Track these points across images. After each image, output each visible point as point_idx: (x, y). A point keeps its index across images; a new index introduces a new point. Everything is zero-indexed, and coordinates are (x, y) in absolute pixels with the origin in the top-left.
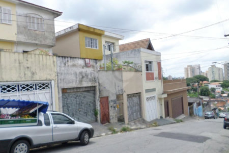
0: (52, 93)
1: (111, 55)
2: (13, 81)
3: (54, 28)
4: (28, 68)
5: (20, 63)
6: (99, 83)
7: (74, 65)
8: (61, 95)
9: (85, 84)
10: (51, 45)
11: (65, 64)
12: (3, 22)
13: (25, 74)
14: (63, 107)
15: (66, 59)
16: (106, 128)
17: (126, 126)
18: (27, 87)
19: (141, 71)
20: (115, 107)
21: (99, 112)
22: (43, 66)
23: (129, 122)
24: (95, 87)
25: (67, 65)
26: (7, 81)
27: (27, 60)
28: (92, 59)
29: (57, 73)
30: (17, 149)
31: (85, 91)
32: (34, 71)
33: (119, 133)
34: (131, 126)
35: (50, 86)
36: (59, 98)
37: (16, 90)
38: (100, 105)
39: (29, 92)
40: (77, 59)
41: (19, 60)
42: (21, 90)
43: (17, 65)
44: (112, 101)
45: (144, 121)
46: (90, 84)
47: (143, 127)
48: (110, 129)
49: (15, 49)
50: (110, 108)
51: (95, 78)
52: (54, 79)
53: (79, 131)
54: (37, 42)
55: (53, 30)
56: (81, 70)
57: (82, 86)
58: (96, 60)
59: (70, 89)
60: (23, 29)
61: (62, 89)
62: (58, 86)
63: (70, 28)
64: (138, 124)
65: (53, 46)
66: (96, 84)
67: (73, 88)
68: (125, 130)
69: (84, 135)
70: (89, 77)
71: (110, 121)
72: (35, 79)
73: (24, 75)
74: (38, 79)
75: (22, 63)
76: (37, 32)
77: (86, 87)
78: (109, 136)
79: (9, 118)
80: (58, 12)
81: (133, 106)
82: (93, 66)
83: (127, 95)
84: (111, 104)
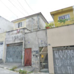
7: (12, 34)
9: (16, 42)
11: (9, 34)
20: (37, 56)
24: (22, 43)
44: (34, 51)
46: (19, 42)
50: (32, 56)
51: (22, 38)
56: (15, 35)
59: (11, 44)
70: (19, 38)
81: (66, 59)
82: (22, 32)
83: (53, 48)
84: (34, 53)
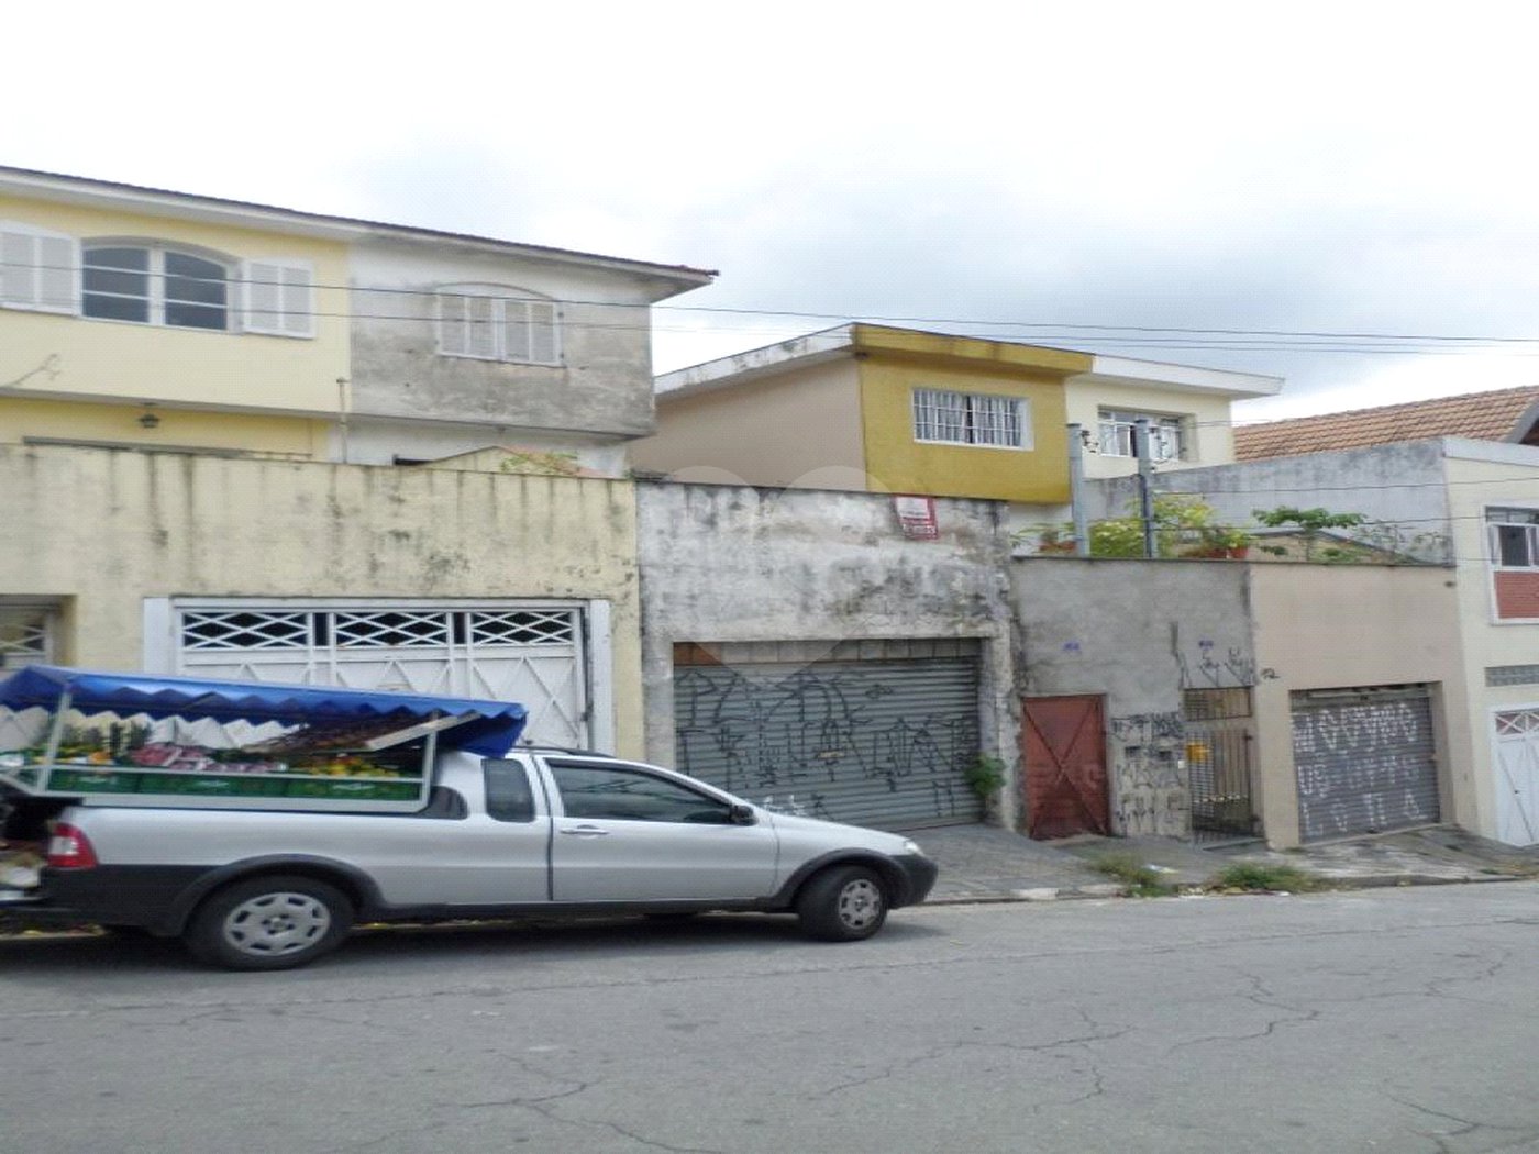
0: (587, 660)
1: (1141, 477)
2: (284, 598)
3: (647, 349)
4: (400, 535)
5: (337, 513)
6: (1016, 621)
7: (791, 529)
8: (669, 675)
9: (886, 627)
10: (621, 429)
11: (711, 522)
12: (247, 327)
13: (374, 567)
14: (681, 733)
15: (724, 499)
16: (1071, 859)
17: (1276, 859)
18: (392, 628)
19: (1449, 566)
20: (1163, 755)
21: (1008, 775)
22: (525, 527)
23: (1304, 839)
24: (976, 642)
25: (724, 525)
26: (231, 596)
27: (400, 501)
28: (955, 499)
29: (639, 566)
30: (243, 917)
31: (884, 662)
32: (445, 552)
33: (1191, 898)
34: (1330, 861)
35: (575, 627)
36: (648, 691)
37: (302, 640)
38: (1019, 738)
39: (403, 651)
40: (821, 496)
41: (332, 499)
42: (341, 639)
43: (318, 520)
44: (1139, 721)
45: (1464, 843)
47: (1455, 872)
48: (1106, 871)
49: (331, 448)
50: (1118, 759)
51: (977, 597)
52: (616, 593)
53: (790, 867)
54: (504, 418)
55: (636, 362)
56: (851, 552)
57: (858, 635)
58: (992, 502)
59: (746, 646)
60: (402, 355)
61: (677, 645)
62: (643, 631)
63: (787, 346)
64: (1394, 854)
65: (629, 437)
66: (984, 629)
67: (779, 645)
68: (1252, 882)
69: (839, 888)
71: (1117, 827)
72: (451, 592)
73: (364, 569)
74: (481, 590)
75: (356, 511)
76: (508, 370)
77: (888, 642)
78: (1099, 903)
79: (201, 766)
80: (682, 269)
81: (1358, 754)
82: (964, 536)
83: (1295, 694)
84: (1134, 736)
